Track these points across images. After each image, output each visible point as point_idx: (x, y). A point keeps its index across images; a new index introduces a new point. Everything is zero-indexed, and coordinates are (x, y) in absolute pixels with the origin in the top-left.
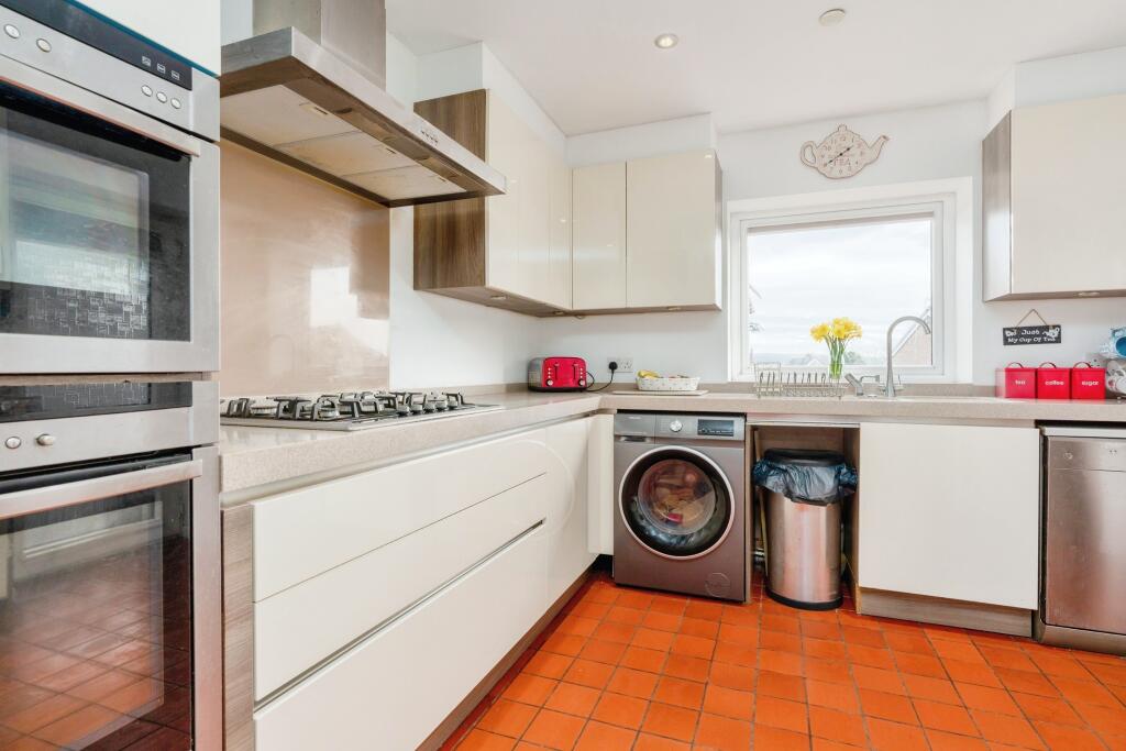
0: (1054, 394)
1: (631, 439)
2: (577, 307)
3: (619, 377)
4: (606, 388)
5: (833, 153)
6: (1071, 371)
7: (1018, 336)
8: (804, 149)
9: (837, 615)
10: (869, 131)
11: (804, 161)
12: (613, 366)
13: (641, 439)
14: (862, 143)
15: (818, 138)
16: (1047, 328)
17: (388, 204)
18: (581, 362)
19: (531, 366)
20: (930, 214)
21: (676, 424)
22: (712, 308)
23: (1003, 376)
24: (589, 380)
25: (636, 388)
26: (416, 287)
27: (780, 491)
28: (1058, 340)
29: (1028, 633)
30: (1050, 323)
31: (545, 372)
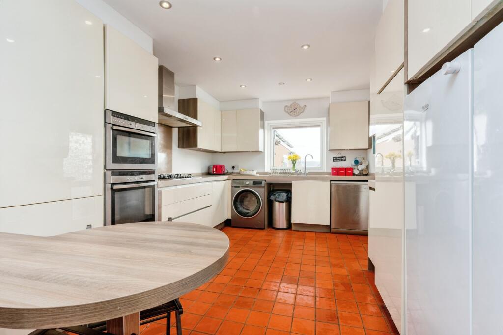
0: (342, 174)
1: (236, 187)
2: (222, 151)
3: (235, 171)
4: (231, 174)
5: (292, 109)
6: (346, 168)
7: (336, 159)
8: (285, 108)
9: (288, 231)
10: (302, 104)
11: (285, 111)
12: (233, 167)
13: (239, 187)
14: (300, 107)
15: (289, 105)
16: (342, 157)
17: (172, 127)
18: (224, 166)
19: (209, 168)
20: (319, 126)
21: (247, 183)
22: (258, 152)
23: (331, 170)
24: (226, 171)
25: (239, 173)
26: (179, 147)
27: (274, 200)
28: (345, 160)
29: (329, 231)
30: (343, 156)
31: (213, 169)
